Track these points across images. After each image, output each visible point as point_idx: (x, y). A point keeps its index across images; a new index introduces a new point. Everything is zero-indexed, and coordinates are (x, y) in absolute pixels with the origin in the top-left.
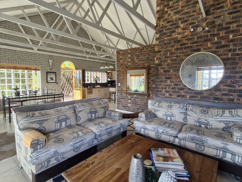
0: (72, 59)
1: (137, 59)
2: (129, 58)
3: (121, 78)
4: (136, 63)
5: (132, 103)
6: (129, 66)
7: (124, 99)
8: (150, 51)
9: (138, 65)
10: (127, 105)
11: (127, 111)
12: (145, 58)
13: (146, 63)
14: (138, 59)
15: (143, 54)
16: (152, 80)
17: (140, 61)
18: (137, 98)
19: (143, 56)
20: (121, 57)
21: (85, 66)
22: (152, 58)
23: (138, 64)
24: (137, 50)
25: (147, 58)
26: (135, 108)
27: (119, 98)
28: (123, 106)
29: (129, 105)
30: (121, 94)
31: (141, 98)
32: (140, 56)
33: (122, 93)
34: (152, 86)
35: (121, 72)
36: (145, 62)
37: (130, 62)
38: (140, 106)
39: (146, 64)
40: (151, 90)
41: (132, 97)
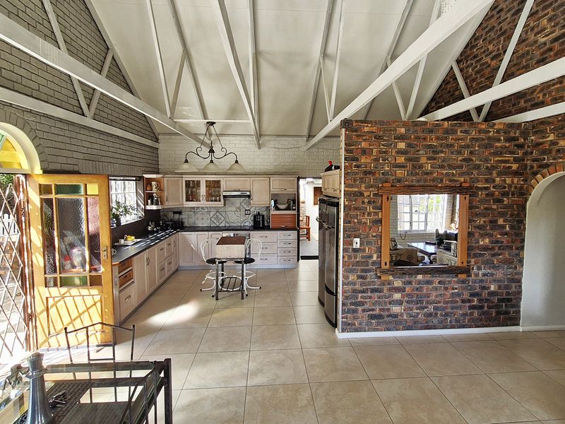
0: (27, 117)
1: (429, 159)
2: (400, 152)
3: (367, 219)
4: (427, 174)
5: (407, 302)
6: (399, 181)
7: (373, 291)
8: (477, 140)
9: (433, 180)
10: (388, 310)
11: (389, 330)
12: (460, 158)
13: (461, 175)
14: (435, 159)
15: (452, 146)
16: (479, 227)
17: (442, 167)
18: (428, 282)
19: (452, 153)
20: (364, 145)
21: (81, 156)
22: (481, 161)
23: (435, 175)
24: (431, 131)
25: (464, 160)
26: (418, 314)
27: (354, 291)
28: (372, 317)
29: (396, 309)
30: (362, 277)
31: (439, 283)
32: (442, 152)
33: (366, 271)
34: (478, 242)
35: (366, 200)
36: (459, 171)
37: (402, 166)
38: (439, 305)
39: (462, 179)
40: (475, 256)
41: (410, 283)
